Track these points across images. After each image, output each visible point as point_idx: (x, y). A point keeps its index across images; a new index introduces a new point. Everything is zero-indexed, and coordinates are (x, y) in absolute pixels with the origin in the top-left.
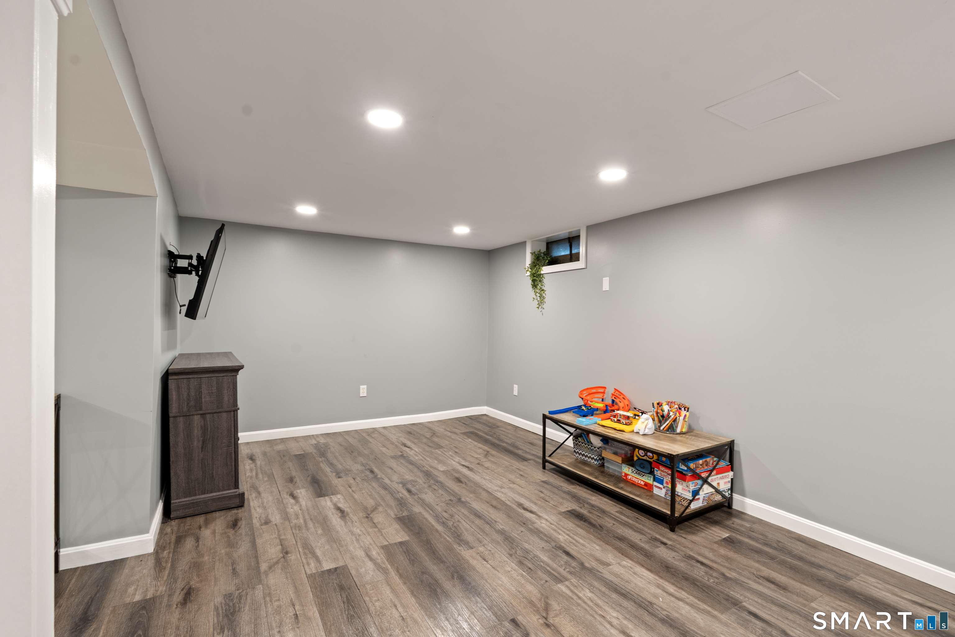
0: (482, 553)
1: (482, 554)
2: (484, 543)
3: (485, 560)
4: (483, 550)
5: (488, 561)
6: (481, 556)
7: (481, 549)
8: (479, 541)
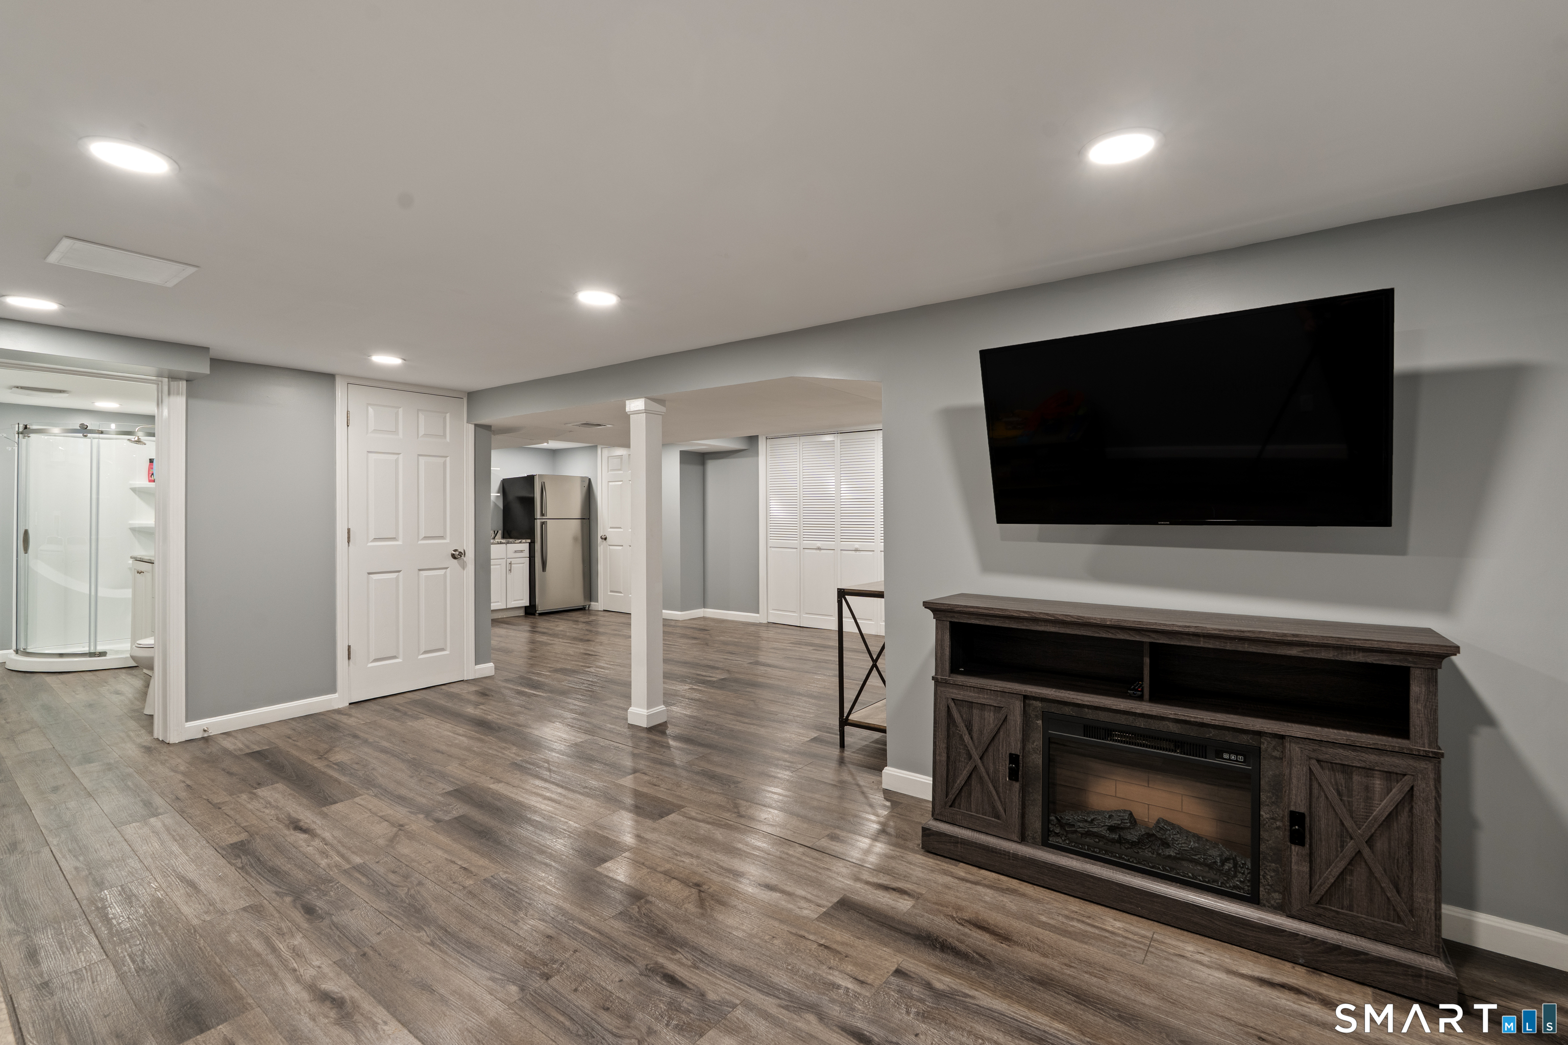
0: (468, 877)
1: (470, 874)
2: (465, 892)
3: (465, 869)
4: (467, 881)
5: (460, 868)
6: (471, 872)
7: (469, 882)
8: (473, 894)
